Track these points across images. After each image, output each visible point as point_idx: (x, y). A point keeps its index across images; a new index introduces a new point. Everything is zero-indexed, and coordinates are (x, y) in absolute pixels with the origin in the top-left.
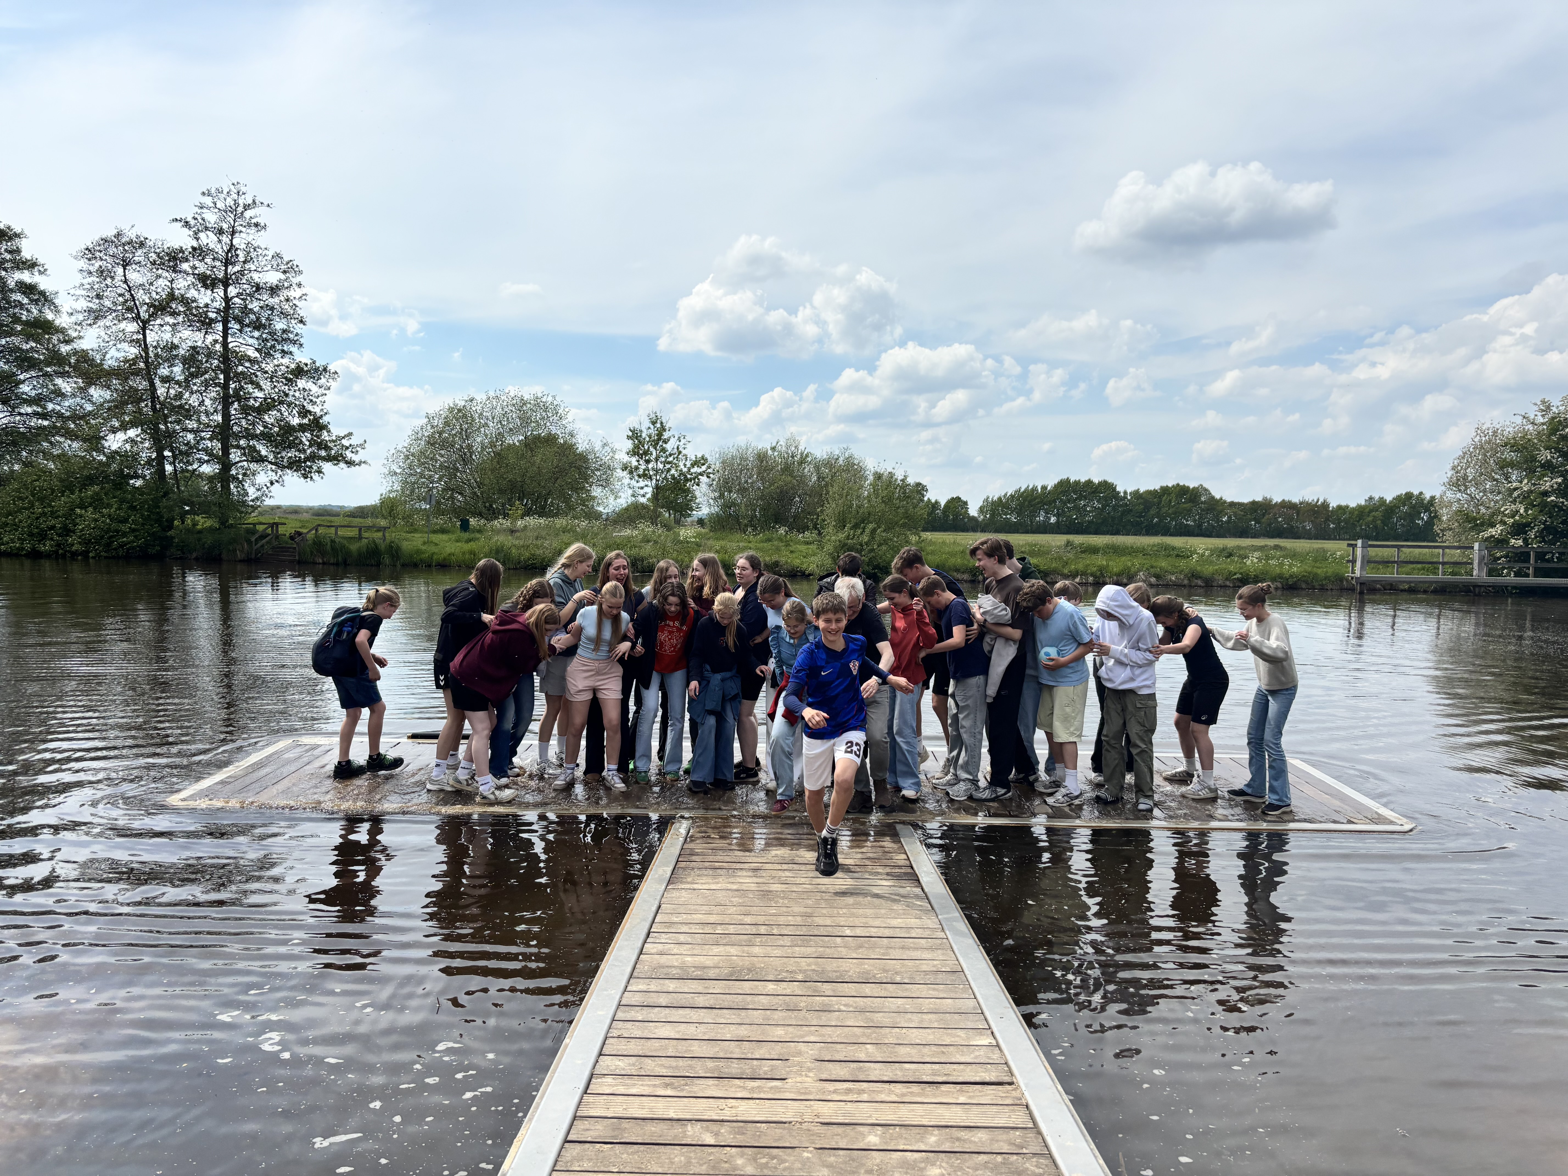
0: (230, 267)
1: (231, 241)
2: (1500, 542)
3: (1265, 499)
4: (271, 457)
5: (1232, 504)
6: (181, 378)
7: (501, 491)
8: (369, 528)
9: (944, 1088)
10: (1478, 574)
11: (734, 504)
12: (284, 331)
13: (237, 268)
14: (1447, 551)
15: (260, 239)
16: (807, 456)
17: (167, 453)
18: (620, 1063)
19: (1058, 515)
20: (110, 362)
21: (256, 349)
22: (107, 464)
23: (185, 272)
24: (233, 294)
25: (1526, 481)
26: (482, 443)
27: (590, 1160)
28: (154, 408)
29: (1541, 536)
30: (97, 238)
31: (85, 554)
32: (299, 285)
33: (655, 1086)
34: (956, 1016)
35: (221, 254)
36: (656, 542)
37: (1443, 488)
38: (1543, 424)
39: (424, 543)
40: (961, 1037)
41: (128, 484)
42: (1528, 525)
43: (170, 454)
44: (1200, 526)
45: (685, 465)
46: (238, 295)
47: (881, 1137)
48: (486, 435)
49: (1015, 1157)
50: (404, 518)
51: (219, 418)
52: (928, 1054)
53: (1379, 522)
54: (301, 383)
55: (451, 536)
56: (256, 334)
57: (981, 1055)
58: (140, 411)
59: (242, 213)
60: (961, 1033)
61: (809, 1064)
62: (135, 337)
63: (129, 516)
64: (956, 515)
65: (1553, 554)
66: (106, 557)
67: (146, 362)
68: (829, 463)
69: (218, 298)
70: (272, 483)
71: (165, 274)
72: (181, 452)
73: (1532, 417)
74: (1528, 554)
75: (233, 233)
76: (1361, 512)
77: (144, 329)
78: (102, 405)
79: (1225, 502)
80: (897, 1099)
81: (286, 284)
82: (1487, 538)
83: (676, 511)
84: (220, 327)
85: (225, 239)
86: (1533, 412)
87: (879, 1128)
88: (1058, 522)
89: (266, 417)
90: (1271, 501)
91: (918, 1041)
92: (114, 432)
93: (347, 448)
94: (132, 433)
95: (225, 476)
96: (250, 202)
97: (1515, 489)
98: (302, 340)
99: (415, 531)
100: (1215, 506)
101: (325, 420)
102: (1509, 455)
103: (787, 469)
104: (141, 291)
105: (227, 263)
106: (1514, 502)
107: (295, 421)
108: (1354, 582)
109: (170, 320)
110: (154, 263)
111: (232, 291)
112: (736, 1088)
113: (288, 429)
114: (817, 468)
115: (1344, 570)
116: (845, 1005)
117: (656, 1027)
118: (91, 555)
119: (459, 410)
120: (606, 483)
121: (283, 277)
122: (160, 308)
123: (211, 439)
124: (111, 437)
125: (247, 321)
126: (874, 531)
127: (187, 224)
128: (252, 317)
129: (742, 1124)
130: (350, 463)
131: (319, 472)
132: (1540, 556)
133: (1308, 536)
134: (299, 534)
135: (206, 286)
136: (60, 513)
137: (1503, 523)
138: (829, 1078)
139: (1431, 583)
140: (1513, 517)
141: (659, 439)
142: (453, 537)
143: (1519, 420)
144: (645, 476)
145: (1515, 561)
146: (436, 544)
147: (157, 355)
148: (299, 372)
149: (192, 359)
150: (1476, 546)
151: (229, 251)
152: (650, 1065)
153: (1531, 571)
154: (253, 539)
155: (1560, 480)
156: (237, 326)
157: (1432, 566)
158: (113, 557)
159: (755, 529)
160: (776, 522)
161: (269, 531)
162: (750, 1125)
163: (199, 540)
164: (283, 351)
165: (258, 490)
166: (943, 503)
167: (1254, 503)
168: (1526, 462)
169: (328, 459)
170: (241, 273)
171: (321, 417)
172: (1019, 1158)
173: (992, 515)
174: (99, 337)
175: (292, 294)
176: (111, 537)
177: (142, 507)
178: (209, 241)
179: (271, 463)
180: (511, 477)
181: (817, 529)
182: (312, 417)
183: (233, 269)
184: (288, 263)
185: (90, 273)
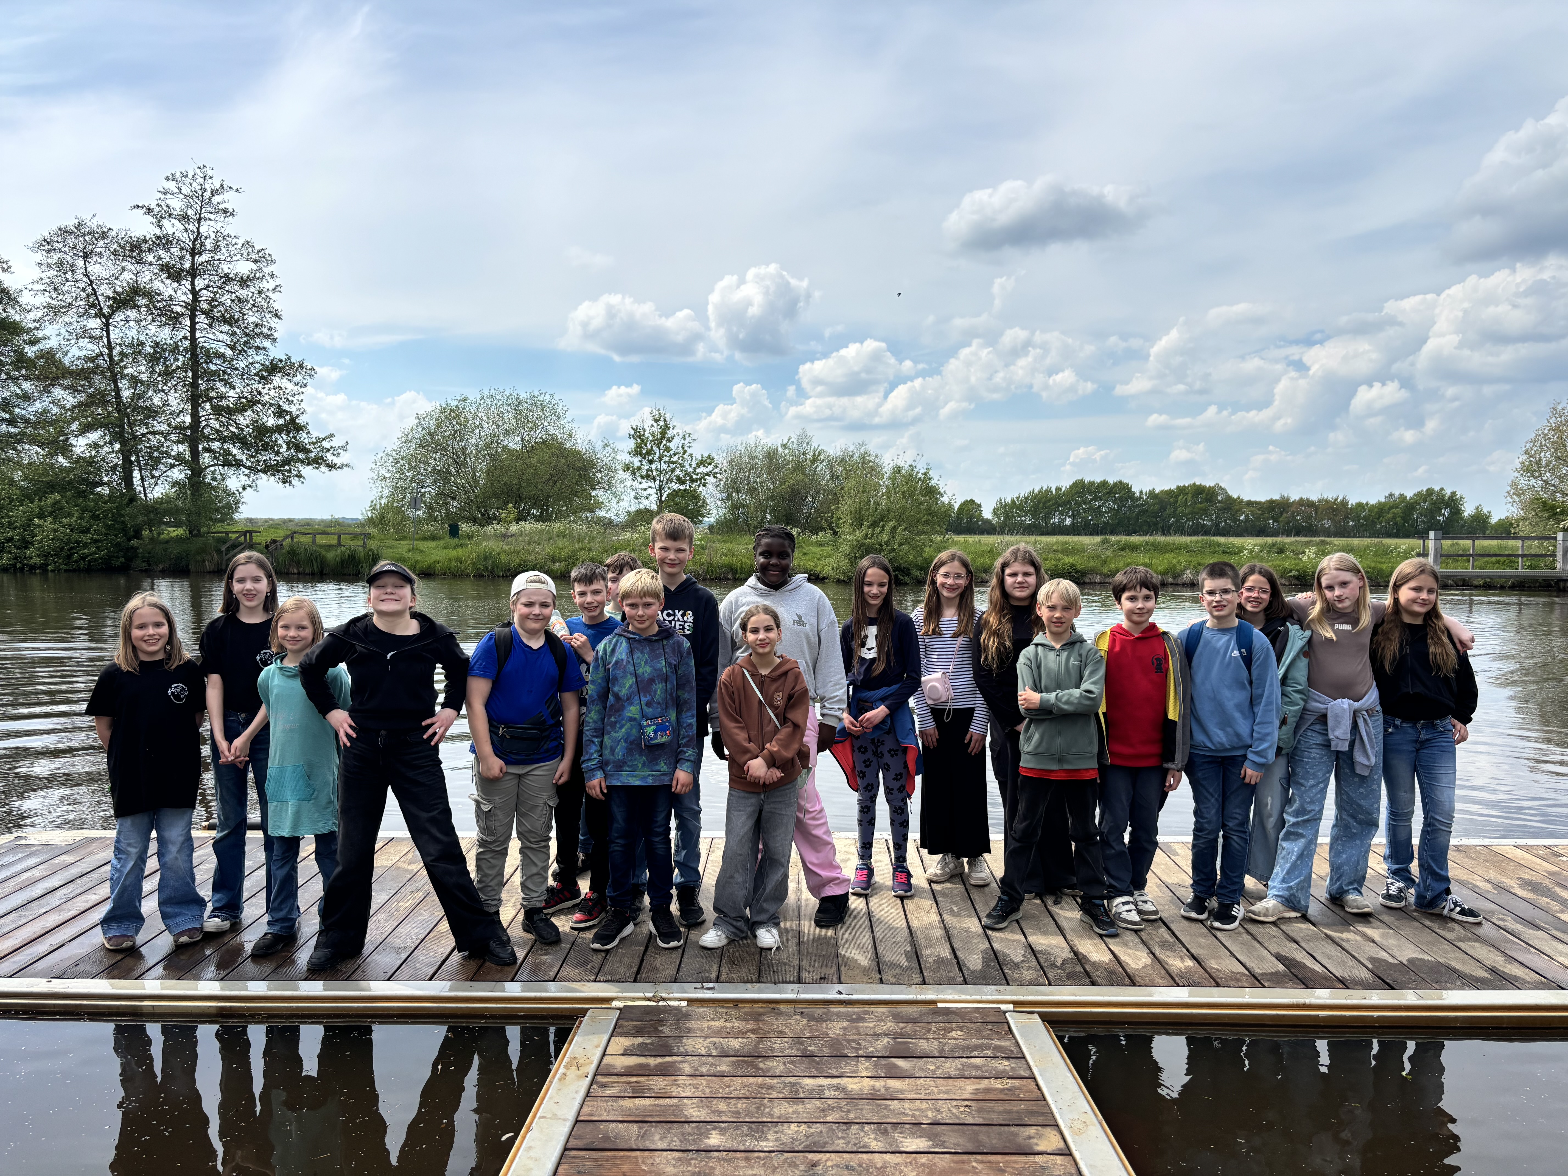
0: (197, 257)
1: (198, 229)
3: (1283, 497)
4: (246, 461)
5: (1250, 503)
6: (145, 377)
7: (495, 495)
8: (350, 535)
10: (1563, 566)
11: (743, 506)
12: (257, 325)
13: (205, 258)
15: (230, 227)
16: (820, 453)
17: (134, 458)
19: (1073, 517)
20: (72, 361)
21: (228, 346)
22: (74, 470)
23: (150, 263)
24: (200, 286)
26: (477, 445)
28: (118, 410)
30: (55, 228)
31: (44, 567)
32: (273, 275)
35: (188, 243)
39: (409, 550)
41: (93, 492)
43: (137, 459)
45: (690, 465)
46: (206, 287)
48: (481, 437)
51: (187, 419)
53: (1399, 518)
54: (277, 380)
55: (438, 543)
56: (228, 329)
59: (210, 199)
62: (97, 333)
63: (91, 526)
64: (971, 518)
66: (66, 571)
67: (110, 361)
68: (843, 460)
69: (184, 290)
70: (244, 488)
71: (130, 267)
75: (199, 220)
76: (1381, 510)
77: (107, 325)
79: (1242, 501)
81: (258, 275)
84: (187, 321)
85: (192, 227)
88: (1073, 524)
89: (240, 418)
90: (1288, 499)
92: (77, 436)
93: (328, 450)
94: (94, 436)
95: (195, 481)
96: (218, 186)
98: (276, 335)
99: (404, 538)
100: (1232, 505)
101: (302, 420)
103: (799, 467)
104: (104, 286)
105: (194, 253)
107: (271, 422)
109: (133, 314)
110: (115, 254)
111: (200, 283)
113: (262, 431)
114: (830, 466)
118: (50, 568)
119: (452, 411)
120: (608, 485)
121: (254, 267)
122: (123, 301)
123: (180, 442)
124: (73, 441)
125: (217, 315)
126: (894, 529)
127: (149, 210)
128: (222, 310)
130: (331, 466)
131: (299, 476)
134: (275, 543)
135: (171, 277)
136: (17, 524)
139: (1509, 577)
141: (663, 435)
142: (441, 543)
144: (648, 477)
146: (422, 551)
147: (122, 353)
148: (274, 368)
149: (157, 355)
151: (195, 240)
154: (223, 549)
156: (206, 320)
157: (1510, 558)
158: (74, 571)
161: (242, 539)
163: (165, 550)
164: (257, 347)
165: (229, 495)
166: (956, 506)
167: (1271, 502)
169: (308, 462)
170: (210, 263)
171: (298, 416)
174: (59, 334)
175: (264, 285)
176: (72, 548)
177: (106, 517)
178: (174, 230)
179: (246, 467)
180: (506, 479)
181: (832, 529)
182: (288, 418)
183: (199, 259)
184: (259, 252)
185: (49, 266)
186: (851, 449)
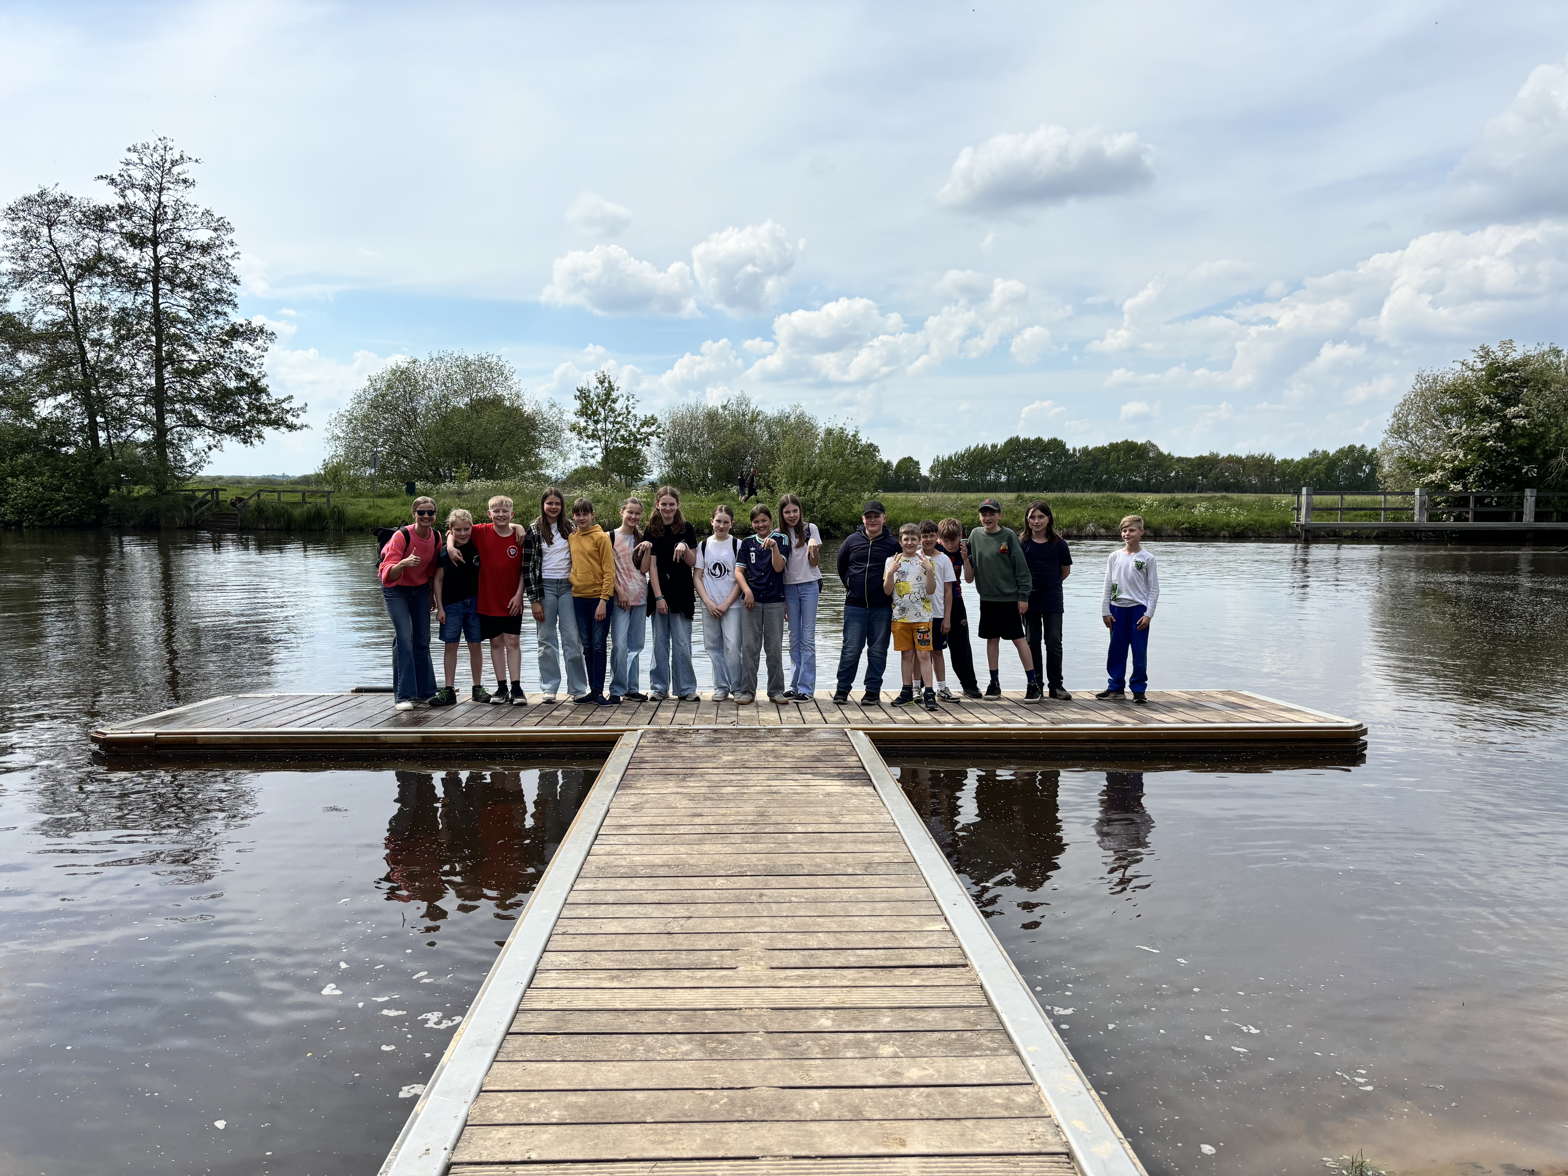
0: (159, 225)
1: (159, 198)
2: (1440, 487)
3: (1212, 454)
4: (208, 421)
5: (1180, 460)
6: (111, 341)
7: (446, 454)
8: (313, 493)
9: (897, 972)
10: (1419, 519)
11: (685, 465)
12: (217, 291)
13: (166, 226)
14: (1389, 497)
15: (189, 196)
16: (758, 414)
17: (99, 419)
18: (565, 959)
19: (1008, 474)
20: (37, 326)
21: (189, 311)
22: (39, 431)
23: (113, 231)
24: (162, 254)
25: (1464, 427)
26: (427, 406)
27: (532, 1050)
28: (85, 374)
29: (1480, 479)
30: (19, 197)
31: (18, 524)
32: (232, 243)
33: (600, 979)
34: (909, 904)
35: (149, 213)
36: (606, 503)
37: (1385, 435)
38: (1481, 370)
39: (370, 507)
40: (914, 923)
41: (60, 452)
42: (1467, 469)
43: (103, 420)
44: (1148, 481)
45: (635, 425)
46: (168, 254)
47: (834, 1020)
48: (430, 398)
49: (969, 1034)
50: (348, 484)
51: (152, 382)
52: (881, 940)
53: (1322, 475)
54: (237, 345)
55: (396, 500)
56: (188, 294)
57: (935, 940)
58: (70, 375)
59: (170, 169)
60: (914, 920)
61: (759, 953)
62: (62, 299)
63: (63, 485)
64: (908, 476)
65: (1493, 498)
66: (40, 527)
67: (75, 325)
68: (780, 421)
69: (147, 258)
70: (210, 448)
71: (92, 234)
72: (114, 419)
73: (1471, 363)
74: (1468, 498)
75: (161, 190)
76: (1305, 465)
77: (72, 291)
78: (30, 371)
79: (1173, 458)
80: (849, 984)
81: (217, 242)
82: (1427, 484)
83: (627, 475)
84: (150, 287)
85: (153, 196)
86: (1471, 358)
87: (832, 1011)
88: (1008, 480)
89: (202, 380)
90: (1217, 456)
91: (870, 928)
92: (44, 398)
93: (288, 412)
94: (62, 399)
95: (161, 441)
96: (178, 157)
97: (1455, 435)
98: (236, 301)
99: (361, 495)
100: (1163, 462)
101: (263, 383)
102: (1449, 401)
103: (738, 427)
104: (68, 252)
105: (155, 221)
106: (1454, 448)
107: (232, 384)
108: (1299, 530)
109: (98, 281)
110: (80, 223)
111: (162, 250)
112: (684, 978)
113: (225, 393)
114: (769, 427)
115: (1289, 518)
116: (795, 896)
117: (603, 923)
118: (24, 524)
119: (402, 372)
120: (554, 445)
121: (214, 235)
122: (87, 268)
123: (145, 404)
124: (41, 403)
125: (178, 281)
126: (825, 487)
127: (113, 181)
128: (183, 276)
129: (690, 1012)
130: (291, 427)
131: (260, 436)
132: (1479, 500)
133: (1254, 490)
134: (240, 500)
135: (134, 245)
137: (1443, 468)
138: (780, 965)
139: (1373, 529)
140: (1453, 462)
141: (608, 396)
142: (399, 500)
143: (1458, 367)
144: (594, 436)
145: (1455, 506)
146: (382, 508)
147: (86, 318)
148: (235, 332)
149: (122, 320)
150: (1417, 491)
151: (157, 208)
152: (596, 959)
153: (1470, 516)
154: (192, 506)
155: (1498, 425)
156: (168, 287)
157: (1375, 511)
158: (48, 527)
159: (707, 489)
160: (728, 482)
161: (209, 497)
162: (699, 1012)
163: (136, 507)
164: (217, 312)
165: (195, 454)
166: (895, 464)
167: (1201, 458)
168: (1466, 408)
169: (269, 423)
170: (170, 231)
171: (259, 379)
172: (974, 1034)
173: (944, 475)
174: (25, 300)
175: (224, 252)
176: (45, 506)
177: (75, 475)
178: (136, 199)
179: (208, 428)
180: (456, 439)
181: (769, 487)
182: (249, 380)
183: (161, 228)
184: (218, 220)
185: (14, 233)
186: (788, 411)
